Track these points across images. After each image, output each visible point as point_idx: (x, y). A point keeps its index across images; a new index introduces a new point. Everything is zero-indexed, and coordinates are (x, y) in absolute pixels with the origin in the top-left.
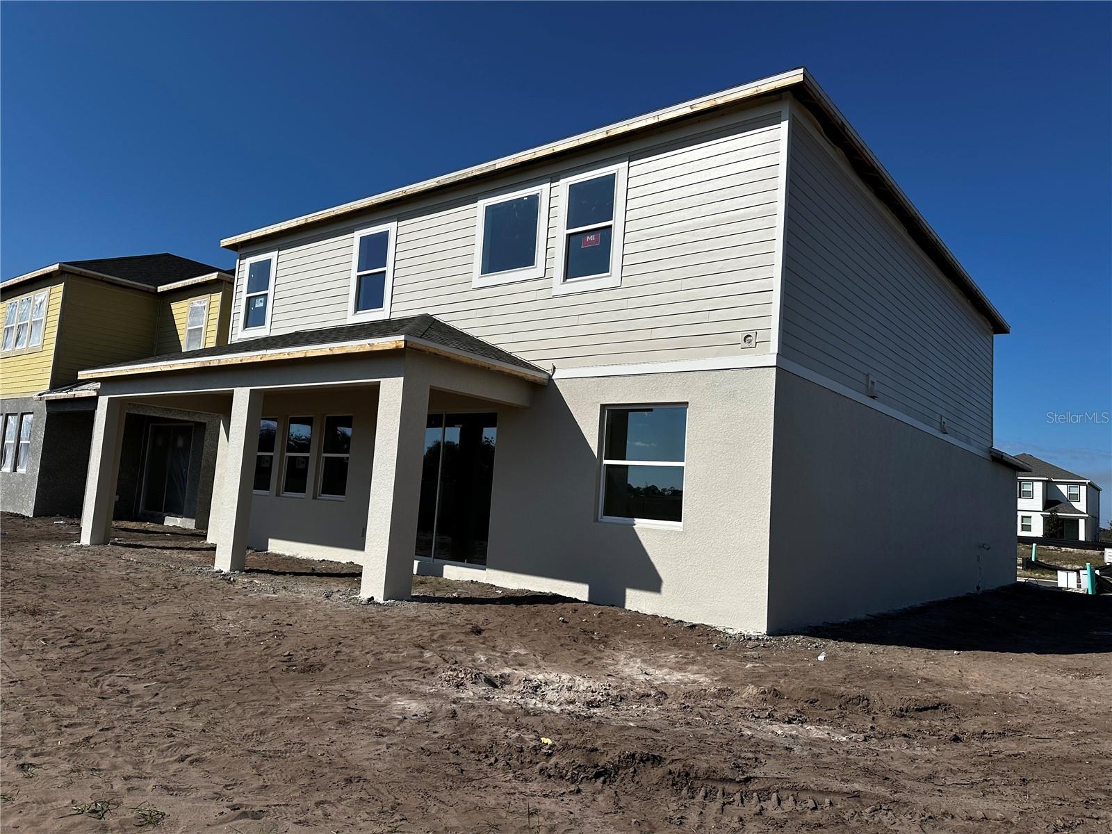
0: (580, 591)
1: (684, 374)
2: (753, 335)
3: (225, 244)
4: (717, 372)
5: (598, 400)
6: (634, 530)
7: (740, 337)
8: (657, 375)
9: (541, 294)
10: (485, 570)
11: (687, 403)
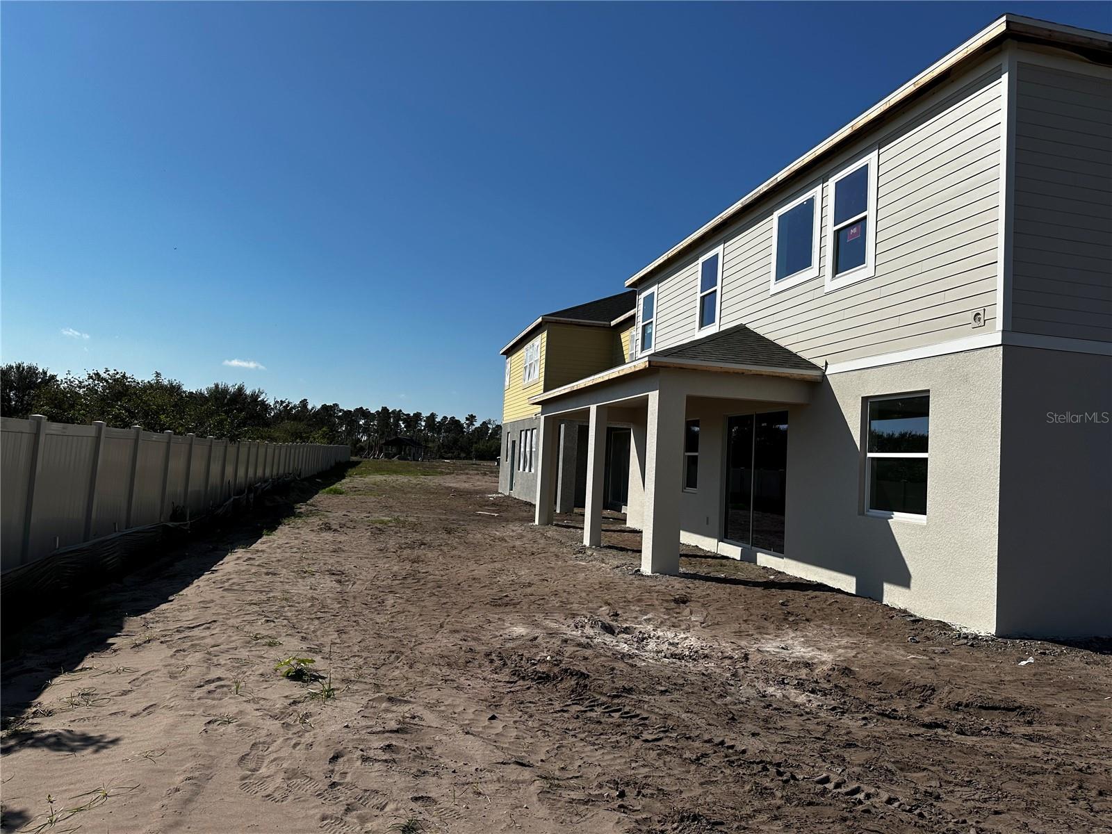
0: (847, 583)
1: (925, 360)
2: (982, 313)
3: (627, 285)
4: (953, 356)
5: (860, 392)
6: (889, 524)
7: (971, 315)
8: (905, 364)
9: (818, 293)
10: (783, 558)
11: (928, 391)
